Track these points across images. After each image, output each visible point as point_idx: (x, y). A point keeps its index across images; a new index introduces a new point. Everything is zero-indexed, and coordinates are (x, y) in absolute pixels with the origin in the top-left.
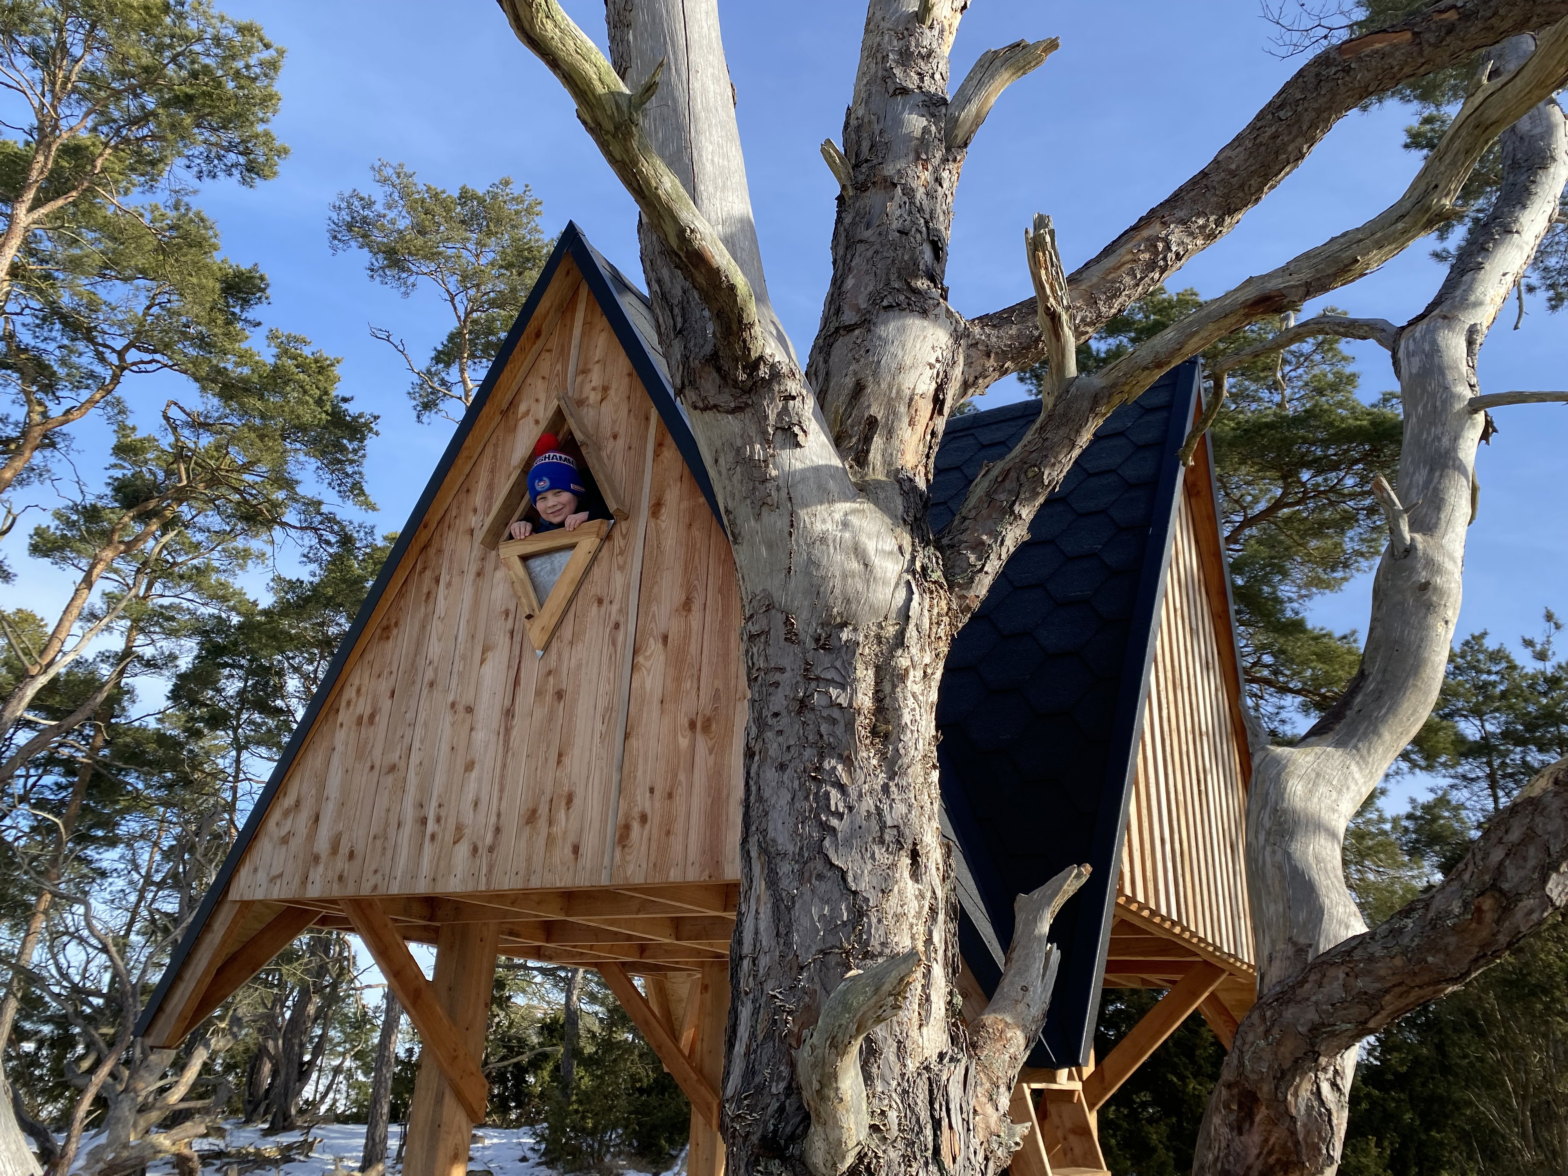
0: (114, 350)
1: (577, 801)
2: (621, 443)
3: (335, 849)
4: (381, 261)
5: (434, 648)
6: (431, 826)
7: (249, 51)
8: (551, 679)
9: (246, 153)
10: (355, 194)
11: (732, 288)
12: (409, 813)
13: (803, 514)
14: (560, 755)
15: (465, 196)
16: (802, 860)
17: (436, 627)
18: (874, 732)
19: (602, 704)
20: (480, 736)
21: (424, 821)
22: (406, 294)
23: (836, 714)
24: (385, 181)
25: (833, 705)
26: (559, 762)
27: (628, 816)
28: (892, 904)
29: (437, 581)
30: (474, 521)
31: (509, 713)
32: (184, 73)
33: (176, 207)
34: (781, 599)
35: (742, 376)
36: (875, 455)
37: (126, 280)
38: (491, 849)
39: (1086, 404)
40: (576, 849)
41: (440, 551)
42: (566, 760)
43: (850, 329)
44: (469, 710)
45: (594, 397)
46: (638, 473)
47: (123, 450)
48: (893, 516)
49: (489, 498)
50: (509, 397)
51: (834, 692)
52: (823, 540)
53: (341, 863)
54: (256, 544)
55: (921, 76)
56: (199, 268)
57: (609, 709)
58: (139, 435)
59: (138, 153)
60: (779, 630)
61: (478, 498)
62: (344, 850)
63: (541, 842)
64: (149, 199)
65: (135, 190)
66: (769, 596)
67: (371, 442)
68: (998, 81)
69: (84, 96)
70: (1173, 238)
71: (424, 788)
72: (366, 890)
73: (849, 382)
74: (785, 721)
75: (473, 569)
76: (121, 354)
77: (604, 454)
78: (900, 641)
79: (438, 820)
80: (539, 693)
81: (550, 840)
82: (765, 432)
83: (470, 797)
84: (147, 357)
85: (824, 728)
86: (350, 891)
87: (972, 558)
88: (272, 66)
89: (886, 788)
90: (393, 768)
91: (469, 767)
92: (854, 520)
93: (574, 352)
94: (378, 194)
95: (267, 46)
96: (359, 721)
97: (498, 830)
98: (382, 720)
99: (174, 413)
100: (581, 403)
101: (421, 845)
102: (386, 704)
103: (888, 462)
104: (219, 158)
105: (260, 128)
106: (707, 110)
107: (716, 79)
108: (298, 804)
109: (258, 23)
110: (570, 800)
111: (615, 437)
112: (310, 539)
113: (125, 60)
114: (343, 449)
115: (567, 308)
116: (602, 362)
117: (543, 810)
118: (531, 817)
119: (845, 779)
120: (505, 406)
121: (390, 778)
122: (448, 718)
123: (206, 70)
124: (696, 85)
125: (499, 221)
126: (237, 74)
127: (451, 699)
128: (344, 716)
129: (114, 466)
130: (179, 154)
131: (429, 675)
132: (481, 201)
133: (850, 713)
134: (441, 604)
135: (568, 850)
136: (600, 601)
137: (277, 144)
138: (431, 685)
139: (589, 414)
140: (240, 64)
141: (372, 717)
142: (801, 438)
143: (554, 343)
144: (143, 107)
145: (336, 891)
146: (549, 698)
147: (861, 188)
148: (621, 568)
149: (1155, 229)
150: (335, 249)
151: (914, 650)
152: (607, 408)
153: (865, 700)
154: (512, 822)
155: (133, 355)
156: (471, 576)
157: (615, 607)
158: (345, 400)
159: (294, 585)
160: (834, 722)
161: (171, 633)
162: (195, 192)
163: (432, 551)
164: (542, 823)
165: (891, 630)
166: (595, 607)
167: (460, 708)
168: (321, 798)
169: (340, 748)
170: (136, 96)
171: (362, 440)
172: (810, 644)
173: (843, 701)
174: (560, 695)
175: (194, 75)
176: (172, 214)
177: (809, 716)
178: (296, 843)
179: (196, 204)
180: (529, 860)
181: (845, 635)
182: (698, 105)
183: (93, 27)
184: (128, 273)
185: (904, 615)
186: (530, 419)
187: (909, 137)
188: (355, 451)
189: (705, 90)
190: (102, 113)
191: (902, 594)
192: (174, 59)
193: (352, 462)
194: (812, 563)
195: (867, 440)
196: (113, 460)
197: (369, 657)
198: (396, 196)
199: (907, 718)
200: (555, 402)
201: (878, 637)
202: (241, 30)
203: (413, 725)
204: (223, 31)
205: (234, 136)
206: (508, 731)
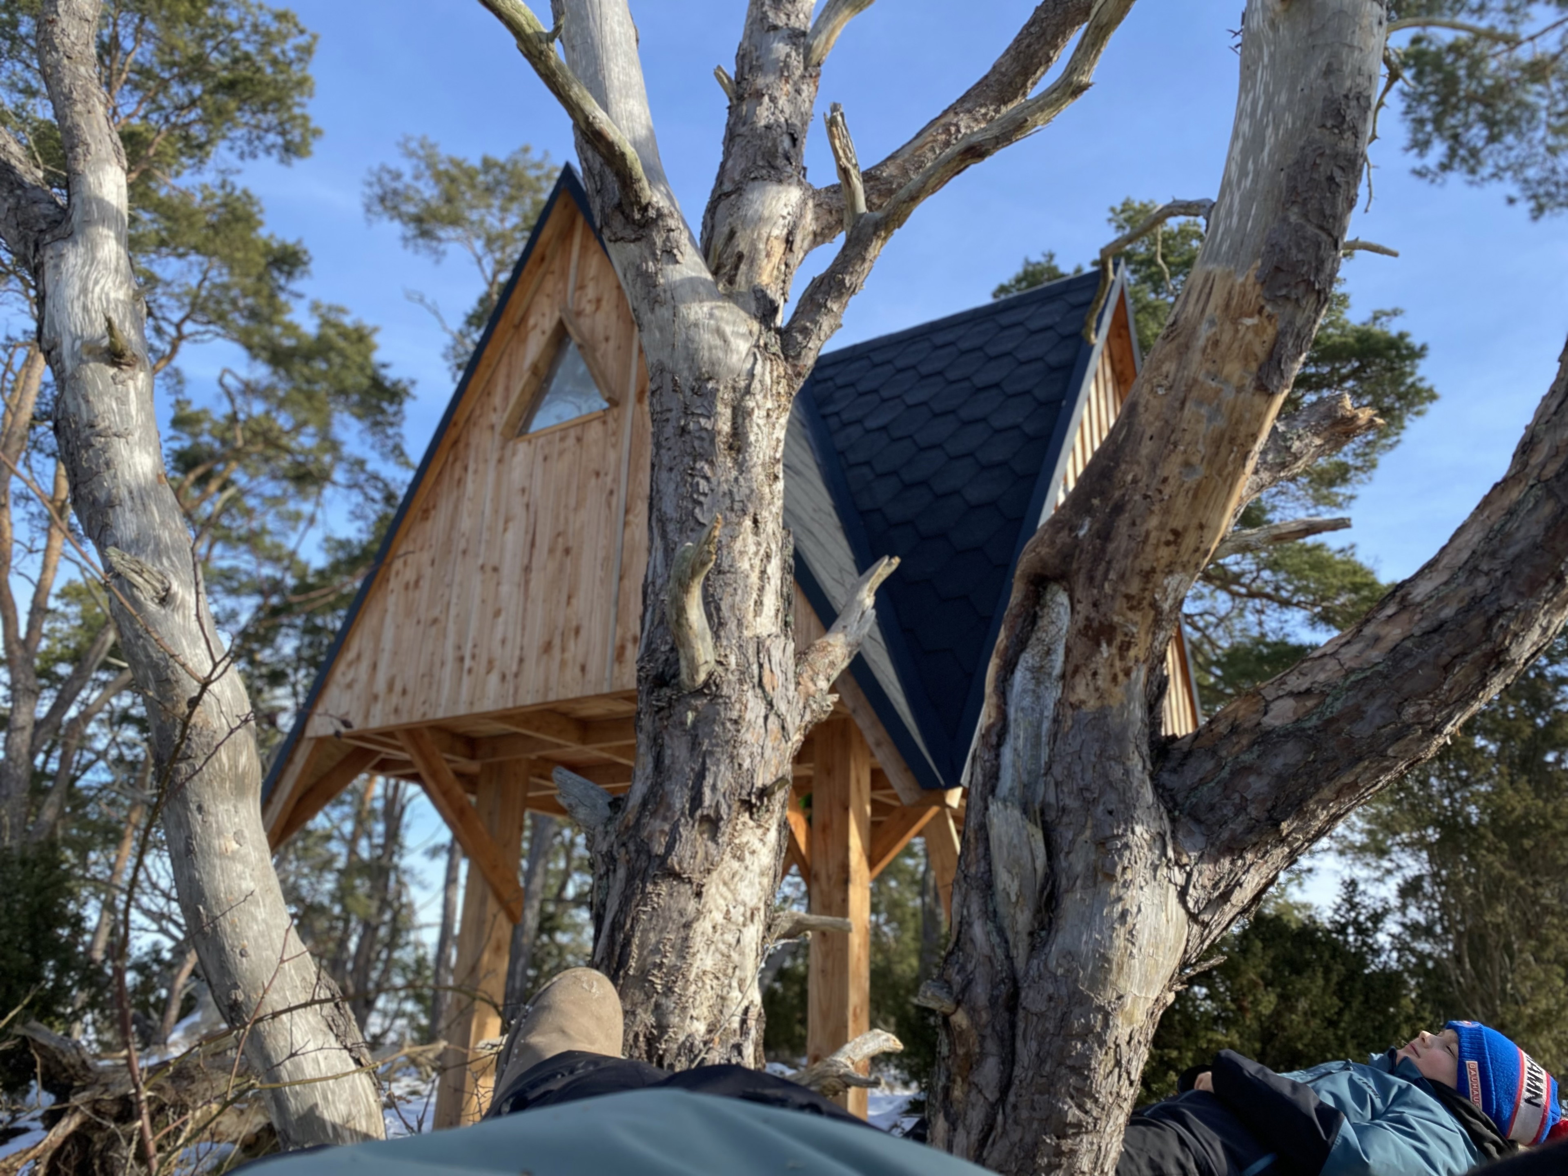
0: (170, 323)
1: (583, 633)
2: (612, 344)
3: (390, 687)
4: (411, 230)
5: (466, 524)
6: (468, 663)
7: (284, 37)
8: (560, 540)
9: (283, 133)
10: (384, 168)
11: (623, 155)
12: (450, 654)
13: (683, 309)
14: (569, 597)
15: (488, 164)
16: (681, 522)
17: (466, 506)
18: (731, 448)
19: (601, 554)
20: (505, 589)
21: (462, 659)
22: (438, 262)
23: (704, 434)
24: (411, 154)
25: (703, 429)
26: (569, 603)
27: (623, 639)
28: (738, 545)
29: (466, 469)
30: (494, 418)
31: (527, 569)
32: (226, 60)
33: (223, 186)
34: (670, 364)
35: (637, 216)
36: (741, 279)
37: (181, 256)
38: (516, 675)
39: (870, 230)
40: (583, 669)
41: (467, 445)
42: (574, 601)
43: (728, 195)
44: (495, 569)
45: (589, 308)
46: (626, 367)
47: (180, 422)
48: (748, 312)
49: (506, 398)
50: (520, 313)
51: (703, 421)
52: (696, 325)
53: (395, 699)
54: (307, 508)
55: (788, 16)
56: (247, 244)
57: (606, 559)
58: (195, 407)
59: (186, 138)
60: (668, 385)
61: (497, 399)
62: (398, 687)
63: (555, 665)
64: (198, 180)
65: (187, 173)
66: (660, 363)
67: (409, 406)
68: (841, 17)
69: (136, 86)
70: (962, 125)
71: (462, 634)
72: (416, 717)
73: (726, 230)
74: (672, 441)
75: (495, 456)
76: (178, 326)
77: (598, 355)
78: (748, 391)
79: (473, 657)
80: (551, 551)
81: (563, 664)
82: (654, 254)
83: (498, 636)
84: (201, 328)
85: (697, 443)
86: (404, 719)
87: (800, 338)
88: (306, 51)
89: (736, 480)
90: (435, 621)
91: (497, 613)
92: (717, 312)
93: (572, 271)
94: (406, 167)
95: (302, 32)
96: (407, 587)
97: (521, 660)
98: (425, 584)
99: (229, 380)
100: (579, 314)
101: (460, 679)
102: (428, 571)
103: (749, 282)
104: (259, 138)
105: (297, 111)
106: (615, 44)
107: (621, 24)
108: (359, 657)
109: (293, 10)
110: (577, 631)
111: (607, 339)
112: (356, 497)
113: (173, 49)
114: (383, 412)
115: (566, 236)
116: (596, 279)
117: (557, 642)
118: (547, 647)
119: (709, 473)
120: (516, 321)
121: (433, 630)
122: (477, 579)
123: (247, 57)
124: (606, 28)
125: (520, 187)
126: (274, 62)
127: (480, 562)
128: (394, 584)
129: (172, 438)
130: (224, 137)
131: (462, 545)
132: (503, 168)
133: (713, 434)
134: (470, 486)
135: (577, 670)
136: (598, 474)
137: (312, 125)
138: (464, 552)
139: (585, 323)
140: (276, 50)
141: (417, 583)
142: (679, 257)
143: (556, 266)
144: (190, 93)
145: (393, 721)
146: (559, 553)
147: (741, 98)
148: (614, 446)
149: (951, 118)
150: (369, 221)
151: (759, 397)
152: (600, 317)
153: (725, 427)
154: (532, 655)
155: (189, 327)
156: (493, 463)
157: (609, 478)
158: (384, 366)
159: (343, 544)
160: (702, 439)
161: (233, 592)
162: (239, 172)
163: (461, 445)
164: (556, 651)
165: (742, 384)
166: (593, 481)
167: (488, 569)
168: (377, 650)
169: (391, 609)
170: (184, 84)
171: (401, 403)
172: (688, 393)
173: (709, 426)
174: (567, 551)
175: (235, 61)
176: (220, 193)
177: (687, 438)
178: (358, 688)
179: (240, 182)
180: (547, 680)
181: (710, 385)
182: (608, 41)
183: (142, 20)
184: (181, 250)
185: (751, 375)
186: (538, 331)
187: (777, 60)
188: (395, 414)
189: (612, 32)
190: (153, 101)
191: (751, 360)
192: (216, 48)
193: (391, 424)
194: (689, 339)
195: (736, 267)
196: (171, 432)
197: (412, 535)
198: (422, 166)
199: (752, 438)
200: (557, 314)
201: (734, 389)
202: (281, 17)
203: (449, 586)
204: (261, 19)
205: (270, 119)
206: (527, 582)
